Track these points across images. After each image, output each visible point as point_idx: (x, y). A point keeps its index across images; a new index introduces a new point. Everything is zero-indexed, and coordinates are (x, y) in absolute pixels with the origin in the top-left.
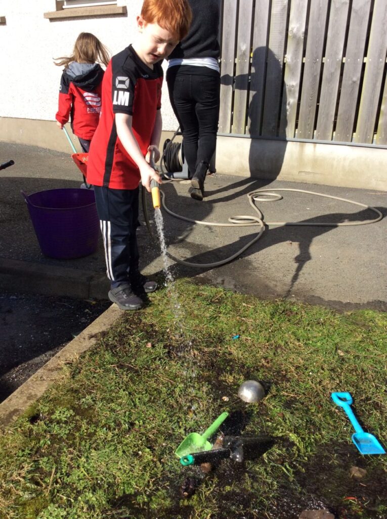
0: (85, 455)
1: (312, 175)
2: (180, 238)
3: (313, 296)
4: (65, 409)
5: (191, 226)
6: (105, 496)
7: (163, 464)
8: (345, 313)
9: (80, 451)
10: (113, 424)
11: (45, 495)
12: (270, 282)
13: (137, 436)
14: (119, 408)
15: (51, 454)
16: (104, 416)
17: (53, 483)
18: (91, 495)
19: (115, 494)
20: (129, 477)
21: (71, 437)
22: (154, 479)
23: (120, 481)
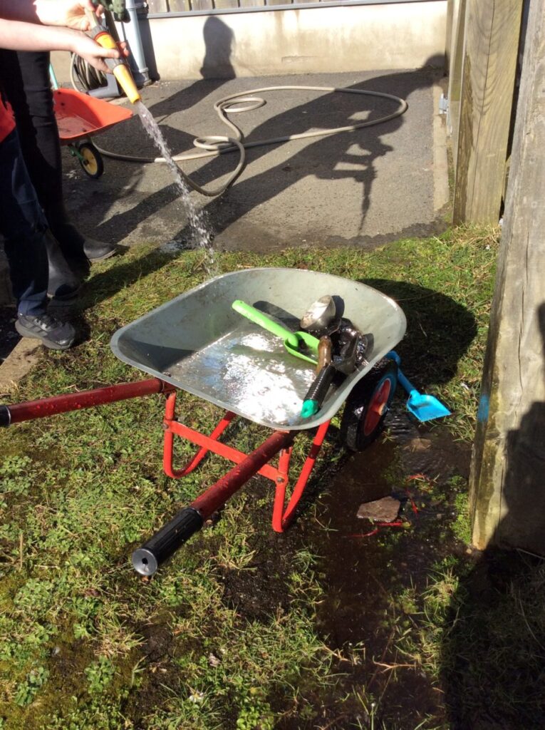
0: (62, 508)
1: (301, 60)
2: (127, 188)
3: (331, 236)
4: (17, 458)
5: (139, 168)
6: (102, 552)
7: (171, 494)
8: (376, 250)
9: (51, 505)
10: (90, 461)
11: (17, 572)
12: (270, 228)
13: (129, 469)
14: (94, 439)
15: (12, 519)
16: (75, 454)
17: (25, 553)
18: (82, 556)
19: (114, 545)
20: (129, 520)
21: (35, 491)
22: (163, 515)
23: (117, 528)
